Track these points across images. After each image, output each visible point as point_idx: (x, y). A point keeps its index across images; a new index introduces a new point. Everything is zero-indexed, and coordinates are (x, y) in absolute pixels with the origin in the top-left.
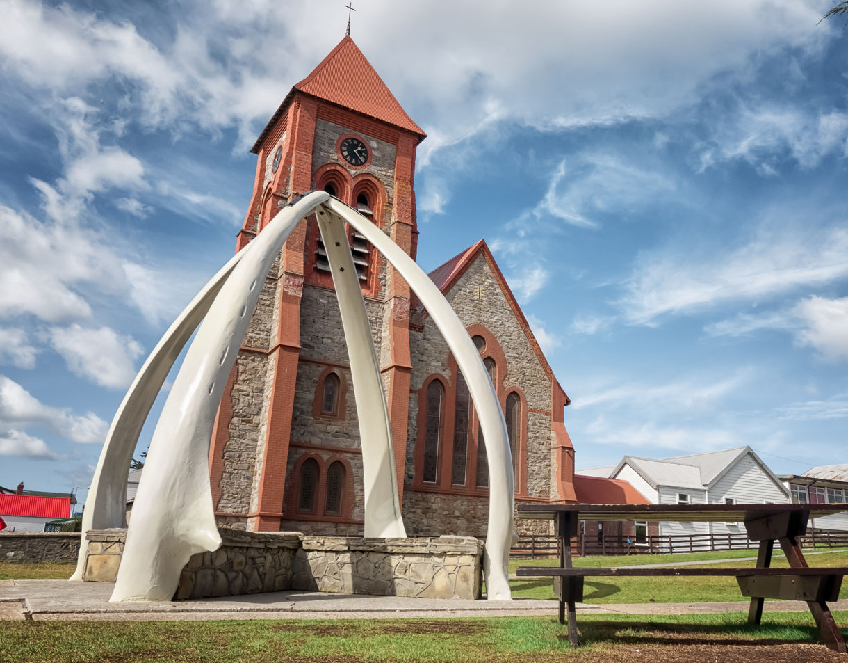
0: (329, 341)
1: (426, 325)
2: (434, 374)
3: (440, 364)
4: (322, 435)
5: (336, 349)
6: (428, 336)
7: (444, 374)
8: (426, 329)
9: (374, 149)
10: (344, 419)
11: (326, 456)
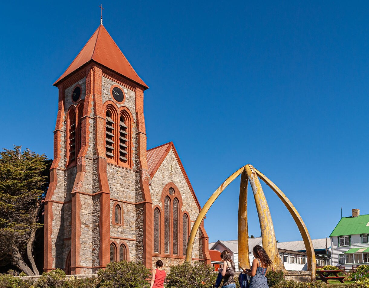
0: (115, 189)
1: (152, 183)
2: (156, 205)
3: (158, 201)
4: (116, 233)
5: (118, 193)
6: (153, 188)
7: (159, 205)
8: (152, 184)
9: (126, 94)
10: (124, 226)
11: (118, 242)
